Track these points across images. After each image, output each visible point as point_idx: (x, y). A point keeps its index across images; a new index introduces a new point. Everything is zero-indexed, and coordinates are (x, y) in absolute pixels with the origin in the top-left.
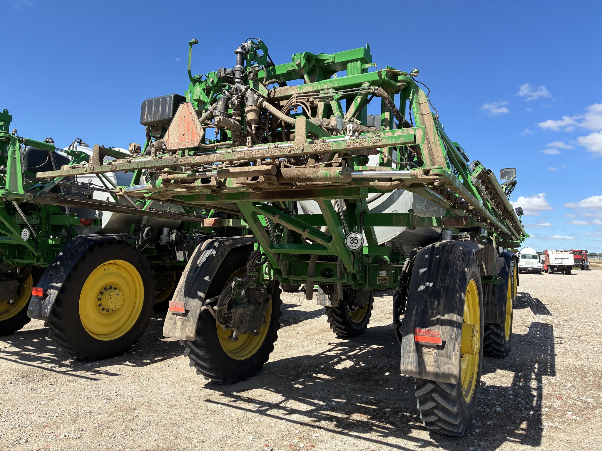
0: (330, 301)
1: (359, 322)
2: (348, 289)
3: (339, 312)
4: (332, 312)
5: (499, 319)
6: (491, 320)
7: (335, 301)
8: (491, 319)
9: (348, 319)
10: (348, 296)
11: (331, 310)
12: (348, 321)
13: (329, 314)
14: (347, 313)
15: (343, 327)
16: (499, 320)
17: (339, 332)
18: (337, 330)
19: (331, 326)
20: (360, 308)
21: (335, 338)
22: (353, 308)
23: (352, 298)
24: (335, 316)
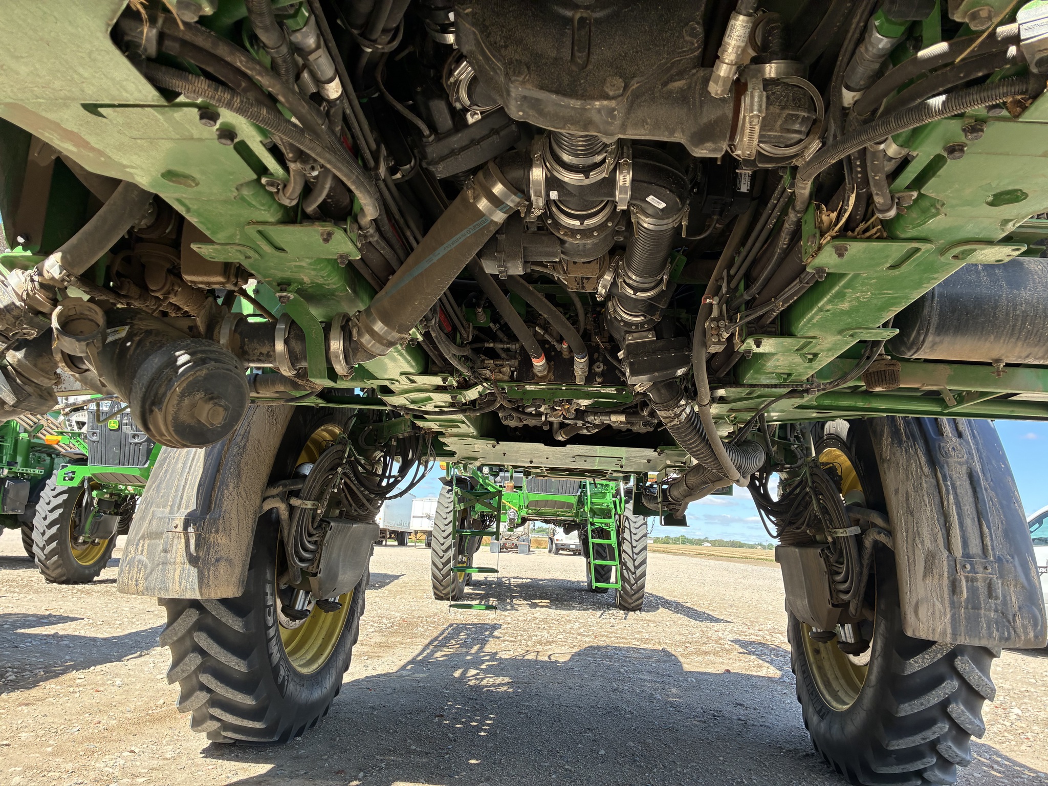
0: (194, 572)
1: (314, 667)
2: (292, 509)
3: (235, 624)
4: (199, 626)
5: (1025, 627)
6: (990, 635)
7: (223, 567)
8: (989, 628)
9: (276, 657)
10: (290, 549)
11: (192, 616)
12: (275, 670)
13: (181, 640)
14: (272, 632)
15: (246, 700)
16: (1026, 634)
17: (226, 726)
18: (213, 718)
19: (184, 698)
20: (324, 605)
21: (200, 759)
22: (298, 607)
23: (302, 560)
24: (214, 649)
